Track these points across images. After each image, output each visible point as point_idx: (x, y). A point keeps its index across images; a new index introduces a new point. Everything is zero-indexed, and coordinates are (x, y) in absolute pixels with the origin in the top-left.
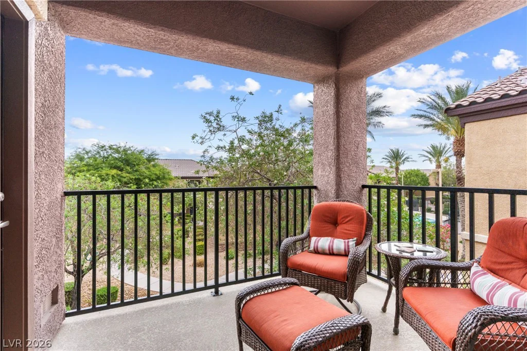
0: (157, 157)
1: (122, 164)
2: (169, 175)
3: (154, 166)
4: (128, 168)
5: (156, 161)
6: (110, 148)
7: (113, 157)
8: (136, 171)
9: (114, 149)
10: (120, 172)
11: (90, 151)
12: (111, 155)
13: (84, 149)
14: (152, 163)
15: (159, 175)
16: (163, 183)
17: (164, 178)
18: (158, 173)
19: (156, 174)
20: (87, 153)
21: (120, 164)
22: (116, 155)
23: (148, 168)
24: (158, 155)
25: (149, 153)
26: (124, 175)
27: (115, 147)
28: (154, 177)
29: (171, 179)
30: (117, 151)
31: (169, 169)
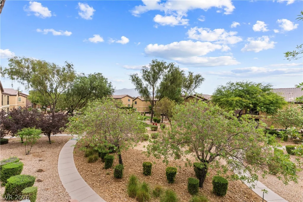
0: (271, 88)
1: (244, 93)
2: (282, 101)
3: (268, 94)
4: (248, 96)
5: (270, 90)
6: (237, 84)
7: (238, 89)
8: (254, 98)
9: (239, 84)
10: (241, 99)
11: (226, 87)
12: (237, 88)
13: (222, 86)
14: (267, 92)
15: (272, 101)
16: (277, 106)
17: (277, 102)
18: (271, 99)
19: (269, 100)
20: (224, 88)
21: (242, 93)
22: (240, 88)
23: (262, 96)
24: (272, 86)
25: (265, 85)
26: (244, 100)
27: (240, 83)
28: (267, 102)
29: (284, 104)
30: (241, 86)
31: (282, 96)
